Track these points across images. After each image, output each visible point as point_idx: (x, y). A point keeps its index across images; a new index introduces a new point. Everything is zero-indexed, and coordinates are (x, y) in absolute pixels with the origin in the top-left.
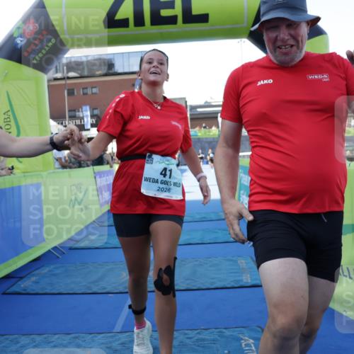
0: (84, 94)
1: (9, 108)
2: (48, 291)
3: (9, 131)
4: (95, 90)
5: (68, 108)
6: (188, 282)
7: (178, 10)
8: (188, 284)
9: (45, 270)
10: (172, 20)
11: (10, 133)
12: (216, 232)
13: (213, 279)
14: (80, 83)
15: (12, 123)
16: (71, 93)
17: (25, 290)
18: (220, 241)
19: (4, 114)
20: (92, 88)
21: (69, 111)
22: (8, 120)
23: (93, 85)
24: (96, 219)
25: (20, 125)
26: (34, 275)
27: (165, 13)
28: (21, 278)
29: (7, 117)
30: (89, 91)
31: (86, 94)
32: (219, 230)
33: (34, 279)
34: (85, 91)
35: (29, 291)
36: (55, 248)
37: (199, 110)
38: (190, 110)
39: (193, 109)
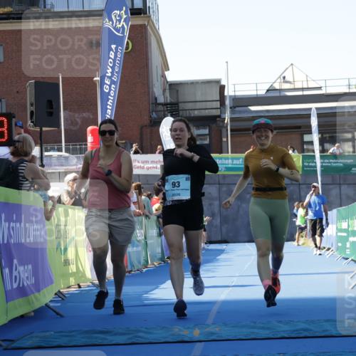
37: (253, 108)
38: (231, 108)
39: (238, 107)
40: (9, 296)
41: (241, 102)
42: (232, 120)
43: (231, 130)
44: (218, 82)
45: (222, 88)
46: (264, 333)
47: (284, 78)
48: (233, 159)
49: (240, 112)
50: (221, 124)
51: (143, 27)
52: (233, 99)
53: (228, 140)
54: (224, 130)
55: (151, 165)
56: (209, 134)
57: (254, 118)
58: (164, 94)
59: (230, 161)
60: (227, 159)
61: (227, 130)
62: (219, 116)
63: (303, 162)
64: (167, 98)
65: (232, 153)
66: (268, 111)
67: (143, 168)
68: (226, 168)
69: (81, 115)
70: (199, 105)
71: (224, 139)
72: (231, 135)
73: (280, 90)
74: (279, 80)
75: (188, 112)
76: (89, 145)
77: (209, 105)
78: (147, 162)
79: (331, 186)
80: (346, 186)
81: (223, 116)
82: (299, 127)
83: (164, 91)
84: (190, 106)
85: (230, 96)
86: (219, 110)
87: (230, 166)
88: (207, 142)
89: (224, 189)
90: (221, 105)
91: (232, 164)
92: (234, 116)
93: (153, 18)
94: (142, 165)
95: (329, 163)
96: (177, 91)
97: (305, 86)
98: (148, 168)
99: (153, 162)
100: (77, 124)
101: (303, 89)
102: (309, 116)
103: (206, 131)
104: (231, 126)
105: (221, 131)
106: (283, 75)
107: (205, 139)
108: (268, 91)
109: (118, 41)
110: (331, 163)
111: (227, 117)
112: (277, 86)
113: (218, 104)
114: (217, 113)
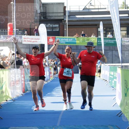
37: (77, 16)
38: (68, 16)
39: (71, 16)
41: (72, 14)
42: (69, 21)
43: (68, 26)
44: (63, 4)
45: (65, 8)
47: (91, 4)
48: (68, 39)
49: (72, 18)
50: (64, 23)
52: (69, 12)
53: (67, 29)
54: (65, 25)
55: (35, 40)
56: (59, 27)
57: (77, 21)
58: (40, 9)
59: (67, 40)
60: (66, 38)
61: (66, 25)
62: (63, 19)
63: (97, 41)
64: (41, 10)
65: (68, 36)
66: (83, 18)
67: (31, 41)
68: (65, 42)
69: (5, 17)
70: (54, 15)
71: (65, 29)
72: (68, 27)
73: (89, 9)
74: (88, 5)
75: (50, 17)
76: (8, 31)
77: (59, 15)
78: (33, 39)
79: (109, 51)
80: (115, 51)
81: (65, 19)
82: (96, 25)
83: (40, 7)
84: (51, 15)
85: (68, 11)
86: (63, 17)
87: (67, 41)
88: (58, 30)
90: (64, 15)
91: (68, 41)
92: (69, 19)
94: (31, 40)
95: (108, 41)
96: (46, 7)
97: (99, 8)
98: (33, 42)
99: (35, 39)
100: (3, 20)
101: (98, 9)
103: (58, 26)
104: (68, 24)
105: (64, 26)
106: (90, 3)
107: (57, 29)
108: (84, 9)
110: (109, 41)
111: (67, 19)
112: (88, 7)
113: (63, 14)
114: (62, 18)
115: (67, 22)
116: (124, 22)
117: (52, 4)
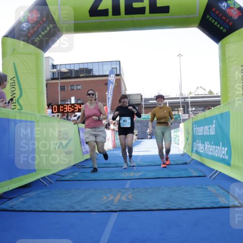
0: (71, 90)
1: (14, 75)
2: (33, 209)
3: (14, 92)
4: (79, 87)
5: (61, 99)
6: (168, 203)
7: (146, 3)
8: (168, 205)
9: (33, 194)
10: (141, 11)
11: (15, 94)
12: (179, 171)
13: (190, 201)
14: (69, 82)
15: (17, 87)
16: (63, 88)
17: (12, 208)
18: (185, 176)
19: (11, 79)
20: (77, 85)
21: (61, 101)
22: (14, 84)
23: (78, 84)
24: (79, 163)
25: (22, 87)
26: (22, 197)
27: (136, 5)
28: (10, 199)
29: (12, 82)
30: (75, 88)
31: (73, 89)
32: (181, 169)
33: (22, 199)
34: (72, 87)
35: (15, 208)
36: (44, 178)
37: (150, 101)
38: (144, 101)
40: (84, 153)
41: (147, 100)
42: (145, 105)
43: (144, 108)
44: (140, 94)
45: (142, 96)
46: (154, 164)
49: (147, 102)
50: (141, 106)
51: (120, 79)
53: (143, 110)
54: (142, 108)
57: (150, 104)
60: (143, 115)
65: (145, 113)
70: (135, 101)
77: (138, 100)
84: (133, 101)
85: (144, 98)
89: (142, 124)
90: (141, 101)
93: (122, 76)
102: (166, 104)
108: (154, 97)
109: (112, 83)
111: (143, 103)
114: (140, 103)
115: (143, 106)
116: (183, 104)
117: (133, 95)
